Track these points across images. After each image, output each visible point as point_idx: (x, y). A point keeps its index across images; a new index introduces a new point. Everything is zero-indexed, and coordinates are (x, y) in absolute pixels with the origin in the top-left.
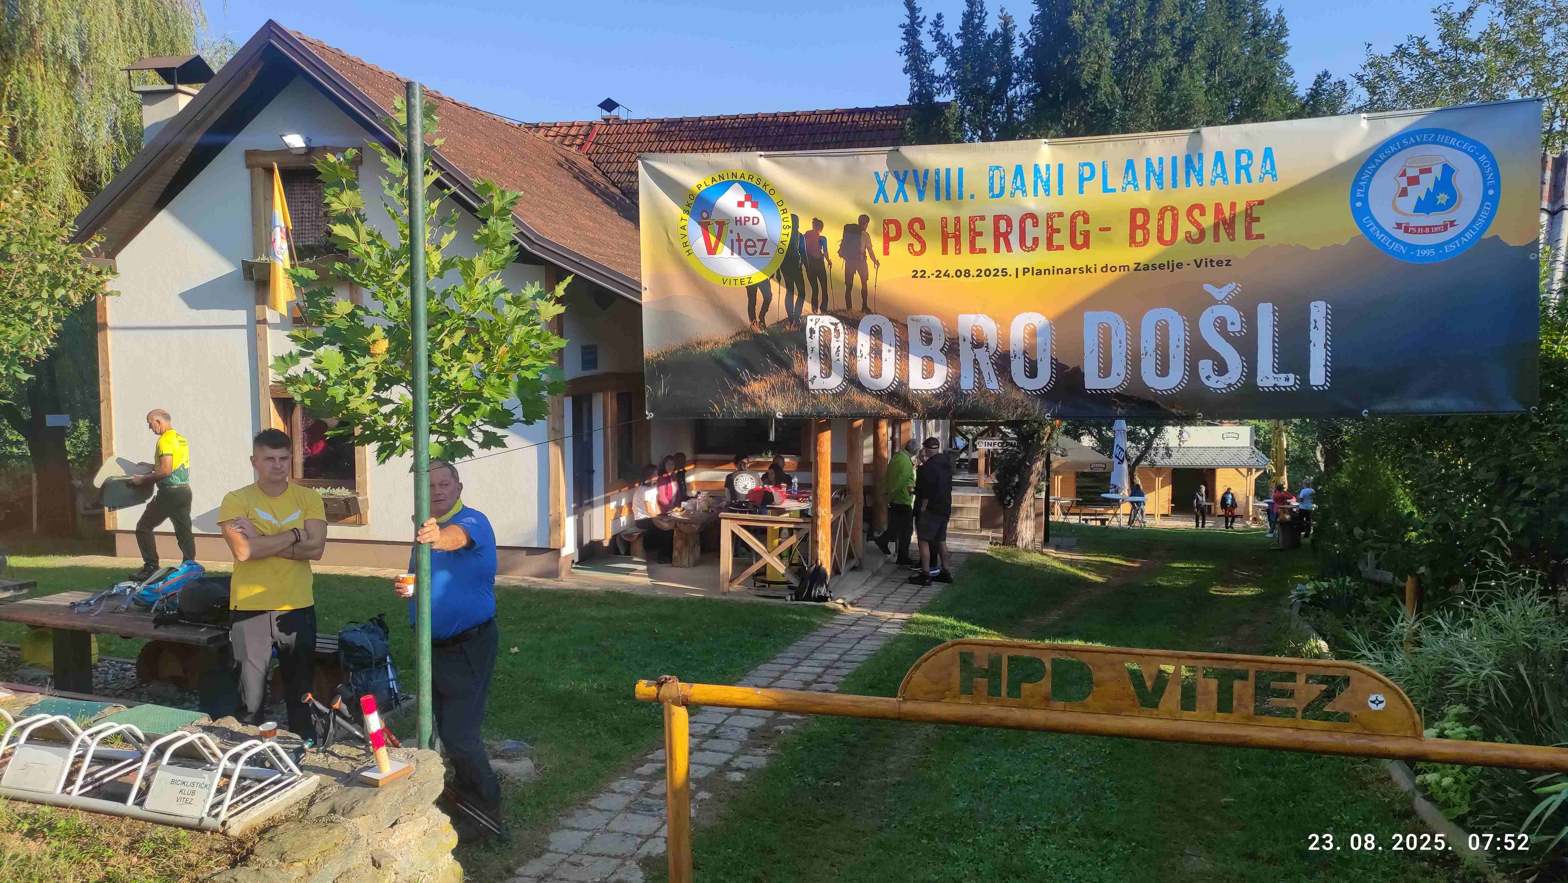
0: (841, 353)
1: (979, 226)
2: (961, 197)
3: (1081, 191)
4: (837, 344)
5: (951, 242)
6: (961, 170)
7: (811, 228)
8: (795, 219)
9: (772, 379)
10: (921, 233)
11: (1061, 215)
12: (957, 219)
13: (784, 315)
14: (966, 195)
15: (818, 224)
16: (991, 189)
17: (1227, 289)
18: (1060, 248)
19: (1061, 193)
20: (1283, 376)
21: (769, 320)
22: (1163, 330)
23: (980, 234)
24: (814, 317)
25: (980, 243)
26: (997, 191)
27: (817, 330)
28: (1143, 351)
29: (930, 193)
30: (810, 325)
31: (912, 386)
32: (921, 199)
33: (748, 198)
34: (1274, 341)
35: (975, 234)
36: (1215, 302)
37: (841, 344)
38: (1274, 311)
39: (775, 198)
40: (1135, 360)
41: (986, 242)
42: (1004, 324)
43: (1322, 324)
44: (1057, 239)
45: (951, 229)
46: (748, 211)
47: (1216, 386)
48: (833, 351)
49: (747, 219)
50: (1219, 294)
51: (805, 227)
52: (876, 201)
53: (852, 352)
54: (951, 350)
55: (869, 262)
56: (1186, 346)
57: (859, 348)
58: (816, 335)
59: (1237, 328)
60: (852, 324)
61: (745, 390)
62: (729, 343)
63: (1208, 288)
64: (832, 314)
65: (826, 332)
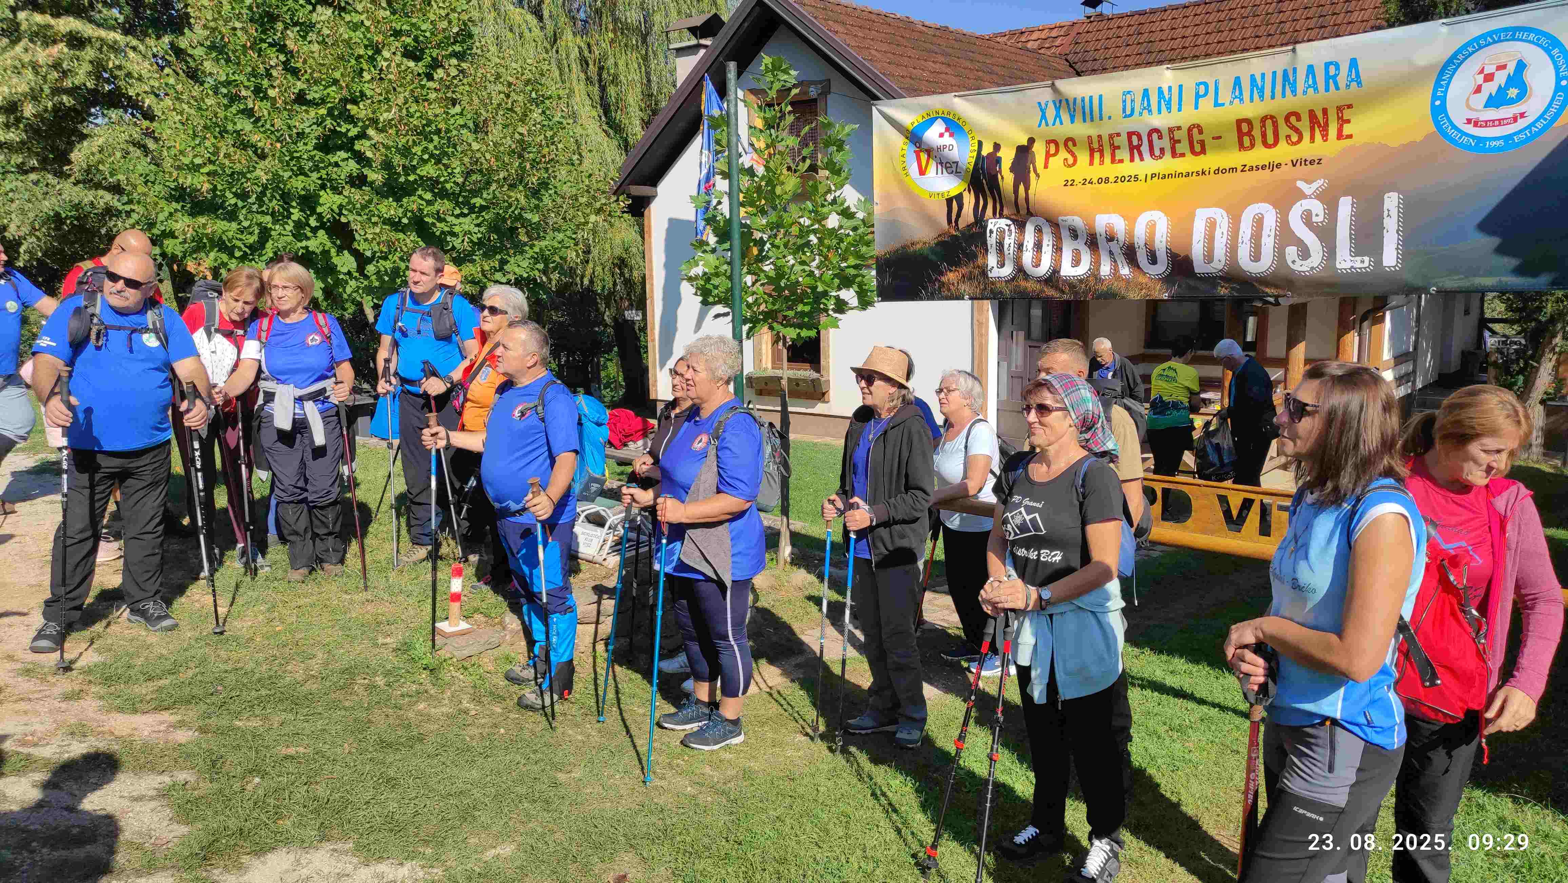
0: (1012, 248)
1: (1117, 141)
2: (1101, 119)
3: (1196, 108)
4: (1009, 241)
5: (1097, 155)
6: (1101, 96)
7: (991, 150)
8: (980, 144)
9: (964, 270)
10: (1074, 149)
11: (1179, 128)
12: (1100, 137)
13: (971, 219)
14: (1105, 117)
15: (997, 147)
16: (1124, 110)
17: (1315, 185)
18: (1183, 155)
19: (1180, 110)
20: (1359, 259)
21: (962, 224)
22: (1259, 222)
23: (1118, 148)
24: (994, 221)
25: (1119, 155)
26: (1128, 112)
27: (995, 230)
28: (1240, 240)
29: (1079, 117)
30: (990, 226)
31: (1063, 273)
32: (1072, 122)
33: (947, 130)
34: (1351, 229)
35: (1114, 148)
36: (1304, 196)
37: (1012, 241)
38: (1353, 203)
39: (966, 129)
40: (1232, 249)
41: (1123, 154)
42: (1131, 220)
43: (1394, 213)
44: (1179, 148)
45: (1095, 145)
46: (947, 140)
47: (1300, 269)
48: (1006, 246)
49: (945, 147)
50: (1307, 189)
51: (987, 150)
52: (1040, 126)
53: (1020, 246)
54: (1092, 242)
55: (1032, 175)
56: (1276, 235)
57: (1025, 243)
58: (994, 235)
59: (1320, 219)
60: (1021, 226)
61: (944, 279)
62: (933, 243)
63: (1300, 184)
64: (1007, 218)
65: (1001, 232)
